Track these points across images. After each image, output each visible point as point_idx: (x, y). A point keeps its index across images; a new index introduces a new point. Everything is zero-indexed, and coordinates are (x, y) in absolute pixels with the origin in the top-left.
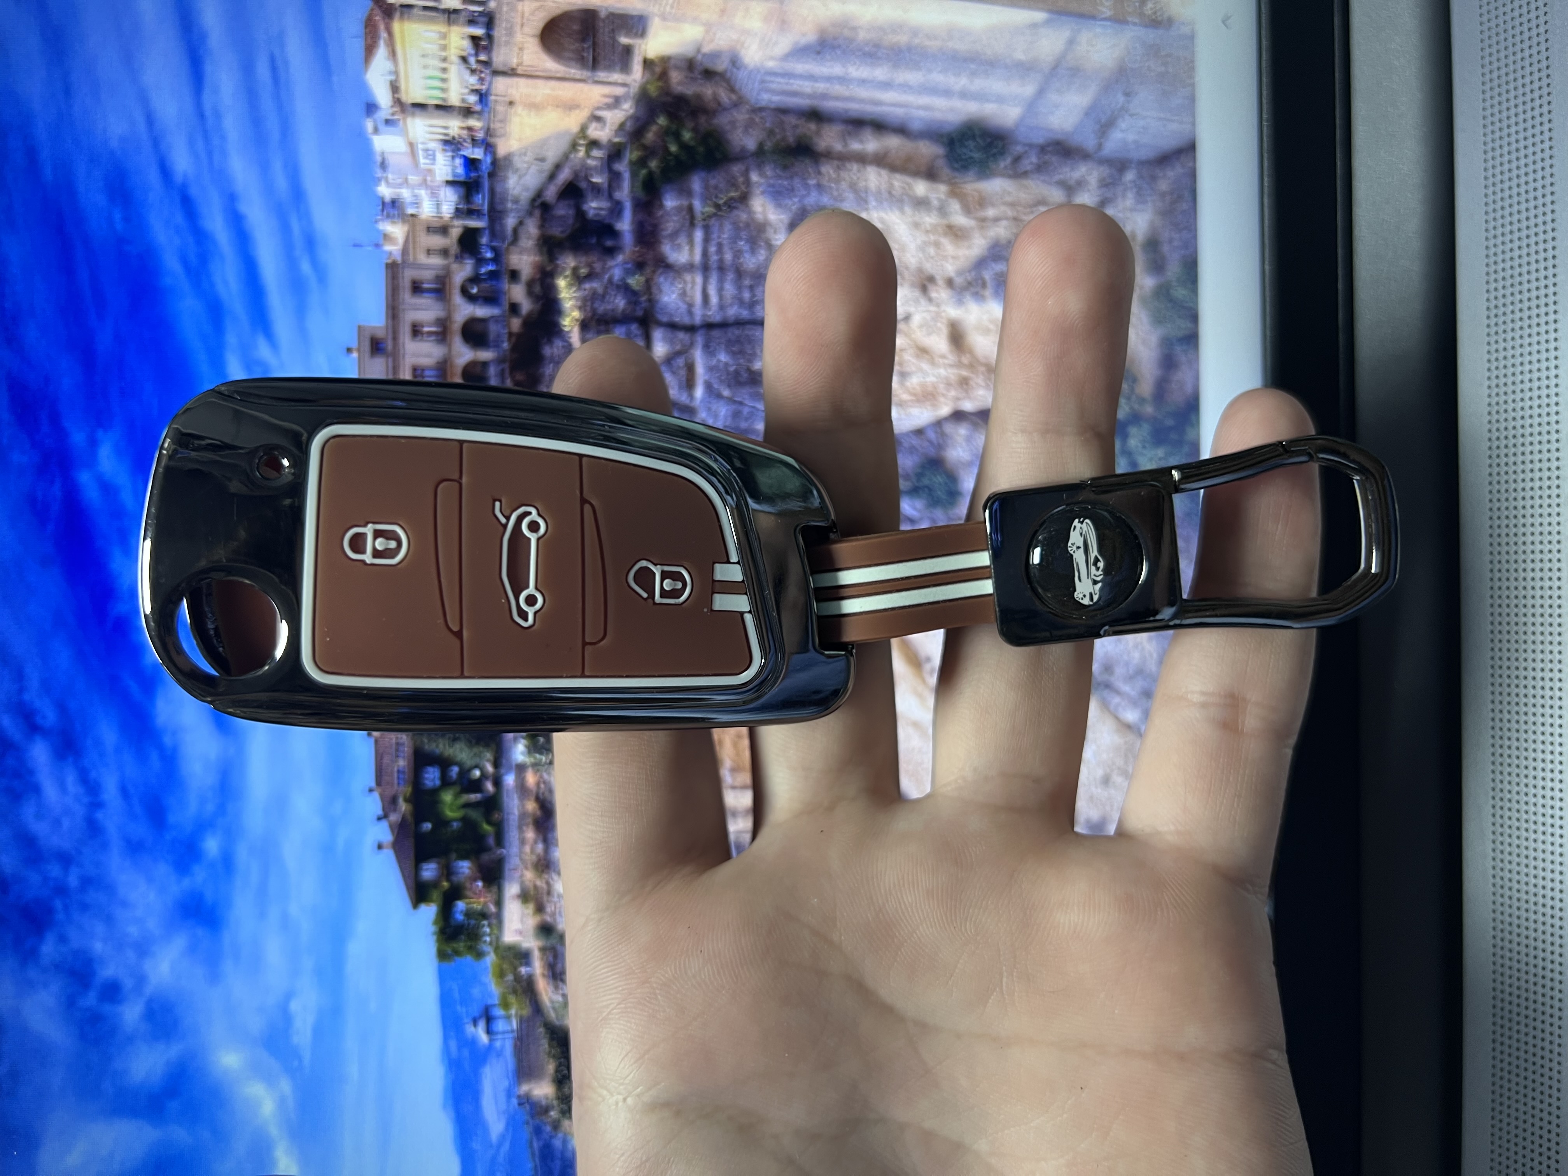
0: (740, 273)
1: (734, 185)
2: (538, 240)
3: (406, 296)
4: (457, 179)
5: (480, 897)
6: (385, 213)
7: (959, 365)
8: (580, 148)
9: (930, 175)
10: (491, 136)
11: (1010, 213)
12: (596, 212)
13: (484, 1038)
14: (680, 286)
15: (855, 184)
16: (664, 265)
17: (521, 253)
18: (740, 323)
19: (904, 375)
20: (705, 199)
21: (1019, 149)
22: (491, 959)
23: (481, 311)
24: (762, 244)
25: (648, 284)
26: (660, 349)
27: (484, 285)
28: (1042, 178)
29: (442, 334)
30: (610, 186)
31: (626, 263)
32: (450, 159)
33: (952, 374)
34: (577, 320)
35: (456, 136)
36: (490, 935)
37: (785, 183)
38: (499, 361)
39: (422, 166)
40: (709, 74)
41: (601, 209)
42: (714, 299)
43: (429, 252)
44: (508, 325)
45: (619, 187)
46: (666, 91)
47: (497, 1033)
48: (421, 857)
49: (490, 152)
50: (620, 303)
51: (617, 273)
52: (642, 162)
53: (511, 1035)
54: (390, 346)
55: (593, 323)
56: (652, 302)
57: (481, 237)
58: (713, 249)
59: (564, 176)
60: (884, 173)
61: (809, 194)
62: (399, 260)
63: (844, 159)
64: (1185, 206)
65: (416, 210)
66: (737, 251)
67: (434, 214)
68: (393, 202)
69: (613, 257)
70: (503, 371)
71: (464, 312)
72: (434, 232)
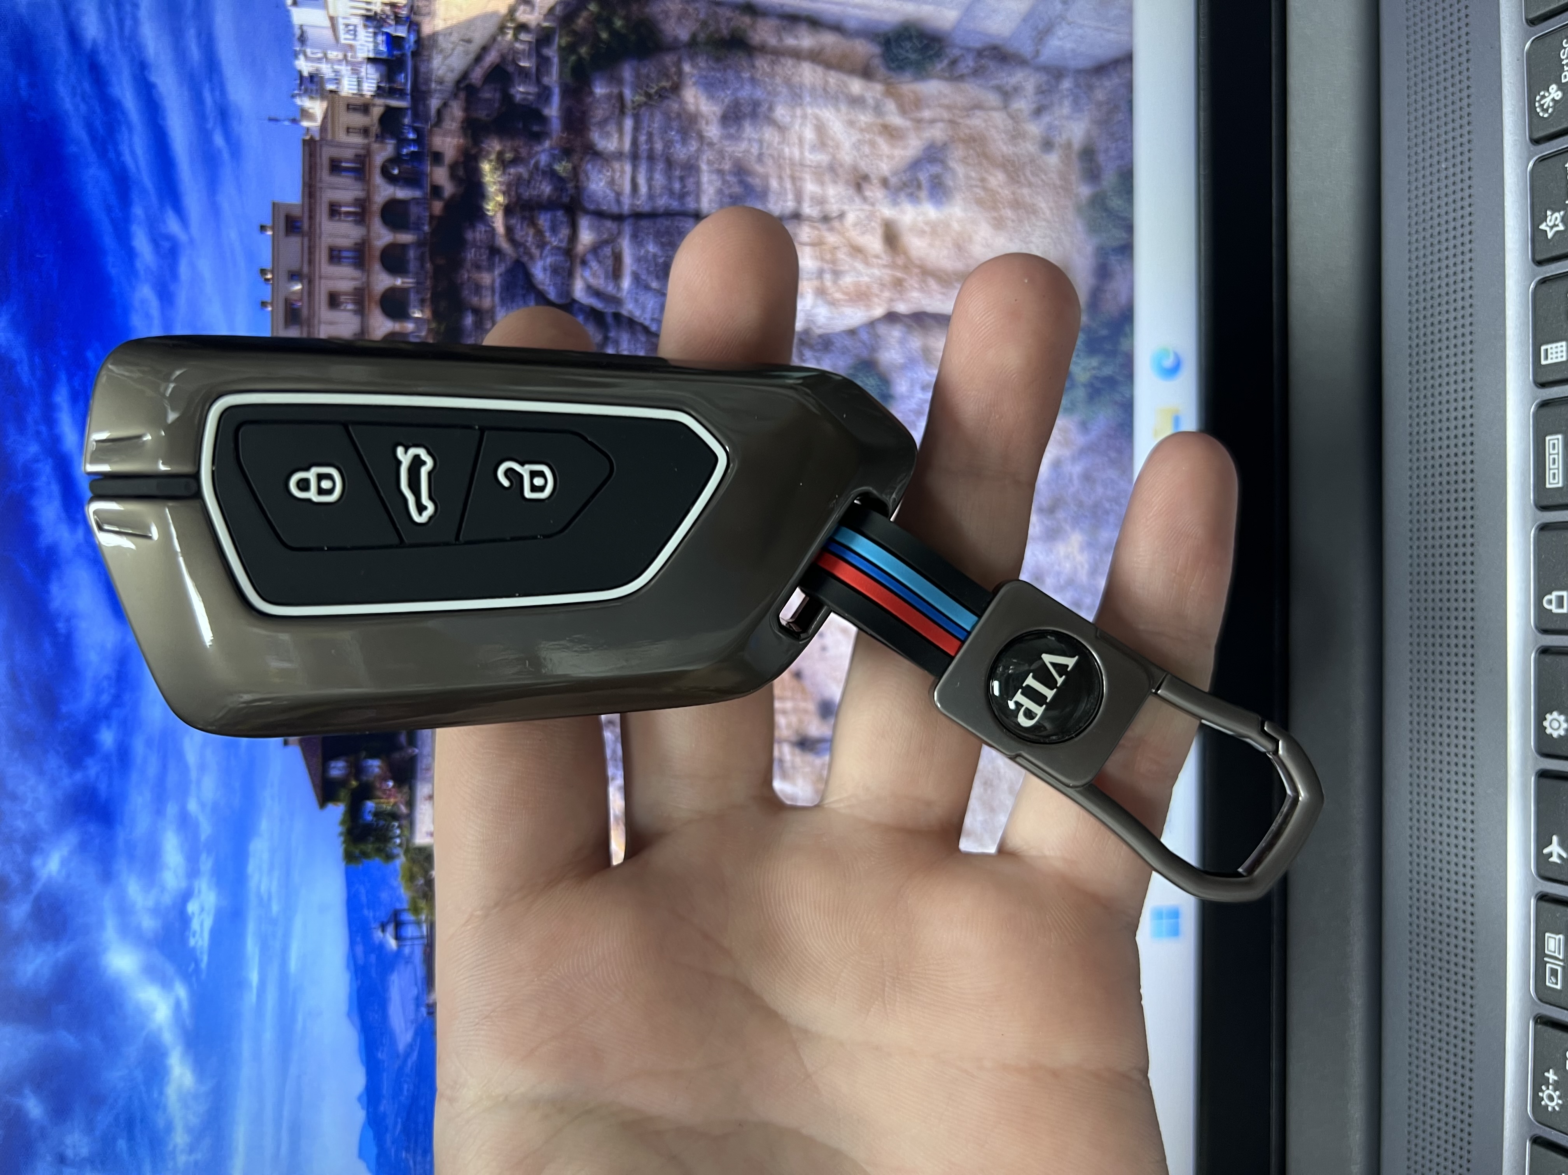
0: (670, 163)
1: (667, 76)
2: (463, 122)
3: (324, 175)
4: (378, 56)
5: (389, 796)
6: (303, 88)
7: (893, 266)
8: (508, 31)
9: (866, 73)
10: (415, 14)
11: (946, 115)
12: (523, 96)
13: (392, 943)
14: (609, 174)
15: (789, 79)
16: (593, 153)
17: (445, 135)
18: (669, 214)
19: (837, 274)
20: (636, 87)
21: (956, 52)
22: (401, 861)
23: (402, 193)
24: (694, 135)
25: (576, 171)
26: (586, 237)
27: (405, 166)
28: (978, 82)
29: (361, 214)
30: (538, 69)
31: (552, 148)
32: (371, 35)
33: (886, 274)
34: (500, 205)
35: (379, 12)
36: (399, 836)
37: (718, 75)
38: (419, 244)
39: (343, 41)
41: (528, 93)
42: (643, 189)
43: (348, 130)
44: (430, 208)
45: (548, 73)
47: (405, 939)
48: (329, 755)
49: (414, 30)
50: (546, 189)
51: (544, 159)
52: (571, 48)
53: (421, 941)
54: (306, 226)
55: (518, 208)
56: (579, 189)
57: (404, 116)
58: (643, 138)
59: (492, 58)
60: (820, 70)
61: (742, 86)
62: (317, 138)
63: (778, 53)
64: (1120, 116)
65: (336, 86)
66: (668, 141)
67: (355, 92)
68: (312, 77)
69: (540, 143)
70: (423, 254)
71: (384, 193)
72: (355, 110)
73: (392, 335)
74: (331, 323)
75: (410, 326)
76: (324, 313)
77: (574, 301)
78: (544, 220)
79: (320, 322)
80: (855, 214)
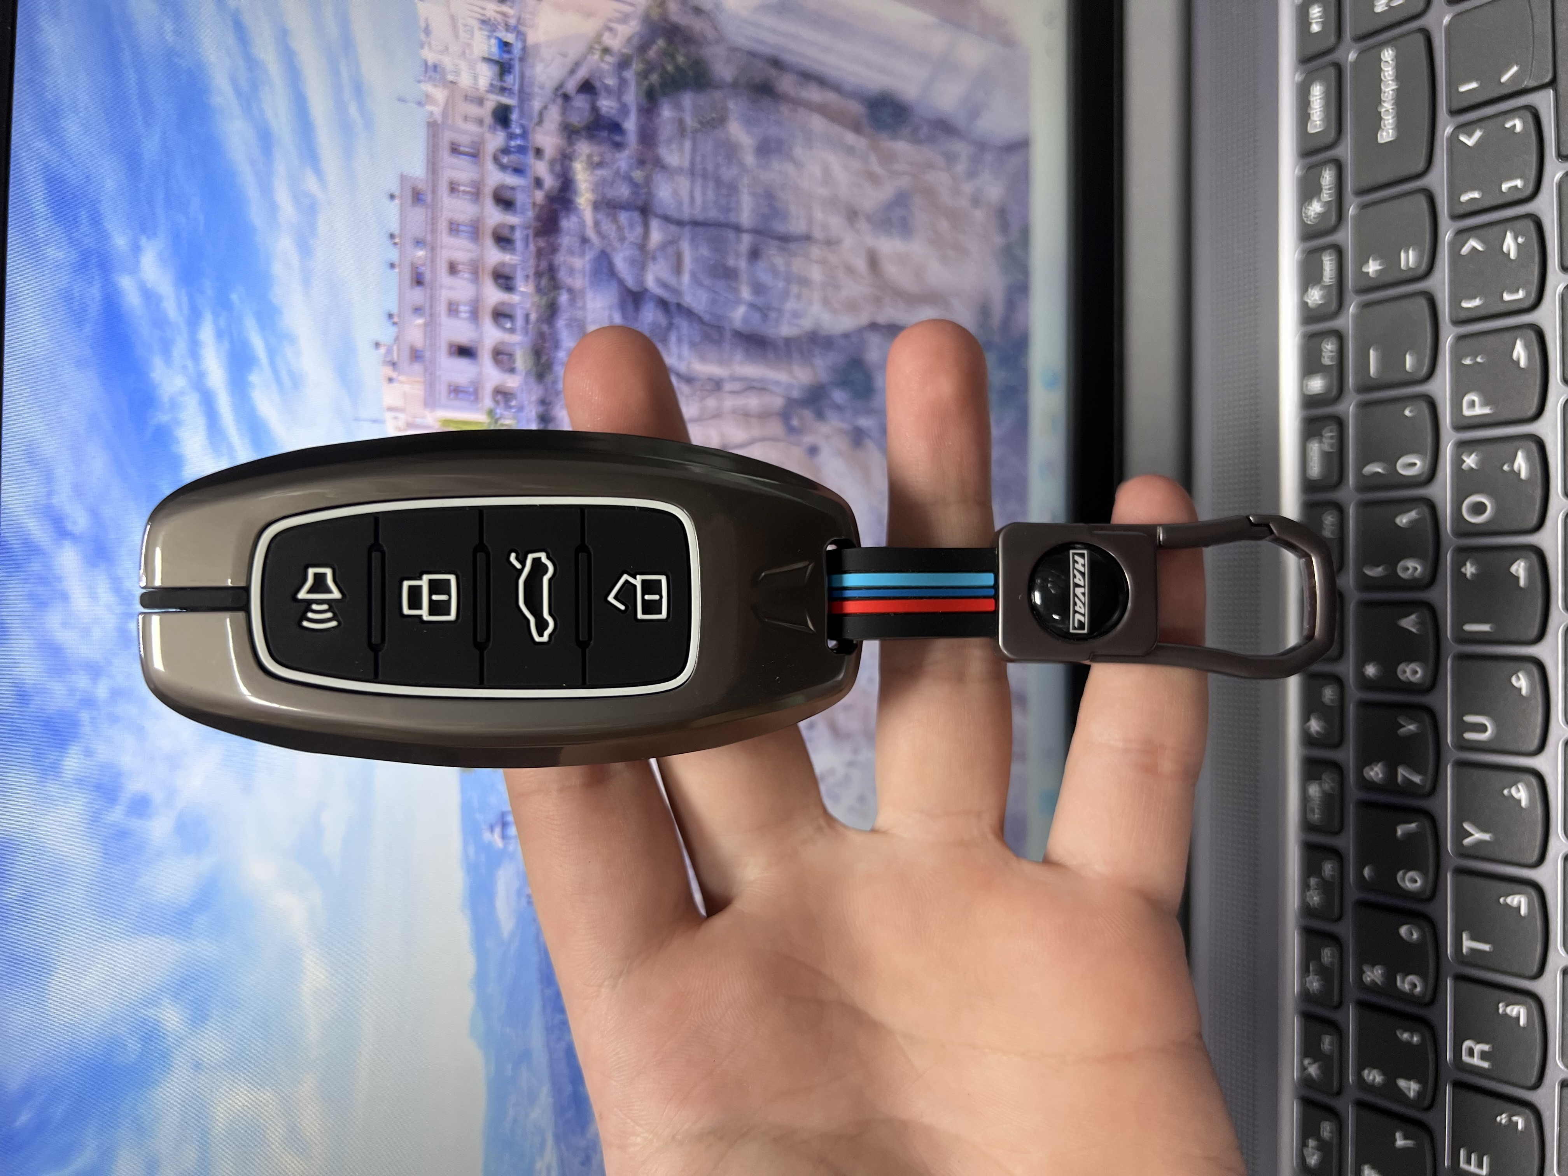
0: (719, 183)
1: (717, 109)
2: (560, 125)
3: (446, 156)
4: (492, 57)
6: (428, 75)
7: (874, 285)
8: (594, 51)
9: (857, 129)
10: (521, 25)
11: (910, 170)
12: (608, 109)
13: (499, 843)
14: (672, 185)
15: (804, 126)
16: (659, 164)
17: (545, 134)
18: (717, 225)
19: (837, 287)
20: (693, 115)
21: (917, 121)
24: (736, 161)
25: (648, 180)
26: (656, 236)
27: (513, 156)
28: (932, 147)
29: (476, 195)
30: (619, 90)
31: (630, 158)
32: (486, 37)
33: (869, 291)
34: (589, 200)
35: (492, 19)
37: (754, 114)
38: (527, 228)
39: (462, 39)
40: (698, 11)
41: (611, 108)
42: (699, 201)
43: (466, 118)
44: (533, 196)
45: (627, 92)
46: (664, 18)
49: (521, 39)
50: (623, 192)
51: (623, 165)
52: (644, 75)
54: (429, 198)
55: (603, 206)
56: (650, 194)
57: (511, 113)
58: (698, 159)
59: (582, 74)
60: (825, 121)
61: (771, 126)
62: (440, 121)
63: (797, 103)
64: (1022, 186)
65: (456, 78)
66: (718, 163)
67: (472, 85)
68: (435, 67)
69: (619, 152)
70: (527, 236)
71: (495, 177)
72: (471, 101)
73: (503, 304)
74: (451, 288)
75: (515, 298)
76: (444, 277)
77: (646, 290)
78: (623, 217)
79: (441, 286)
80: (849, 240)
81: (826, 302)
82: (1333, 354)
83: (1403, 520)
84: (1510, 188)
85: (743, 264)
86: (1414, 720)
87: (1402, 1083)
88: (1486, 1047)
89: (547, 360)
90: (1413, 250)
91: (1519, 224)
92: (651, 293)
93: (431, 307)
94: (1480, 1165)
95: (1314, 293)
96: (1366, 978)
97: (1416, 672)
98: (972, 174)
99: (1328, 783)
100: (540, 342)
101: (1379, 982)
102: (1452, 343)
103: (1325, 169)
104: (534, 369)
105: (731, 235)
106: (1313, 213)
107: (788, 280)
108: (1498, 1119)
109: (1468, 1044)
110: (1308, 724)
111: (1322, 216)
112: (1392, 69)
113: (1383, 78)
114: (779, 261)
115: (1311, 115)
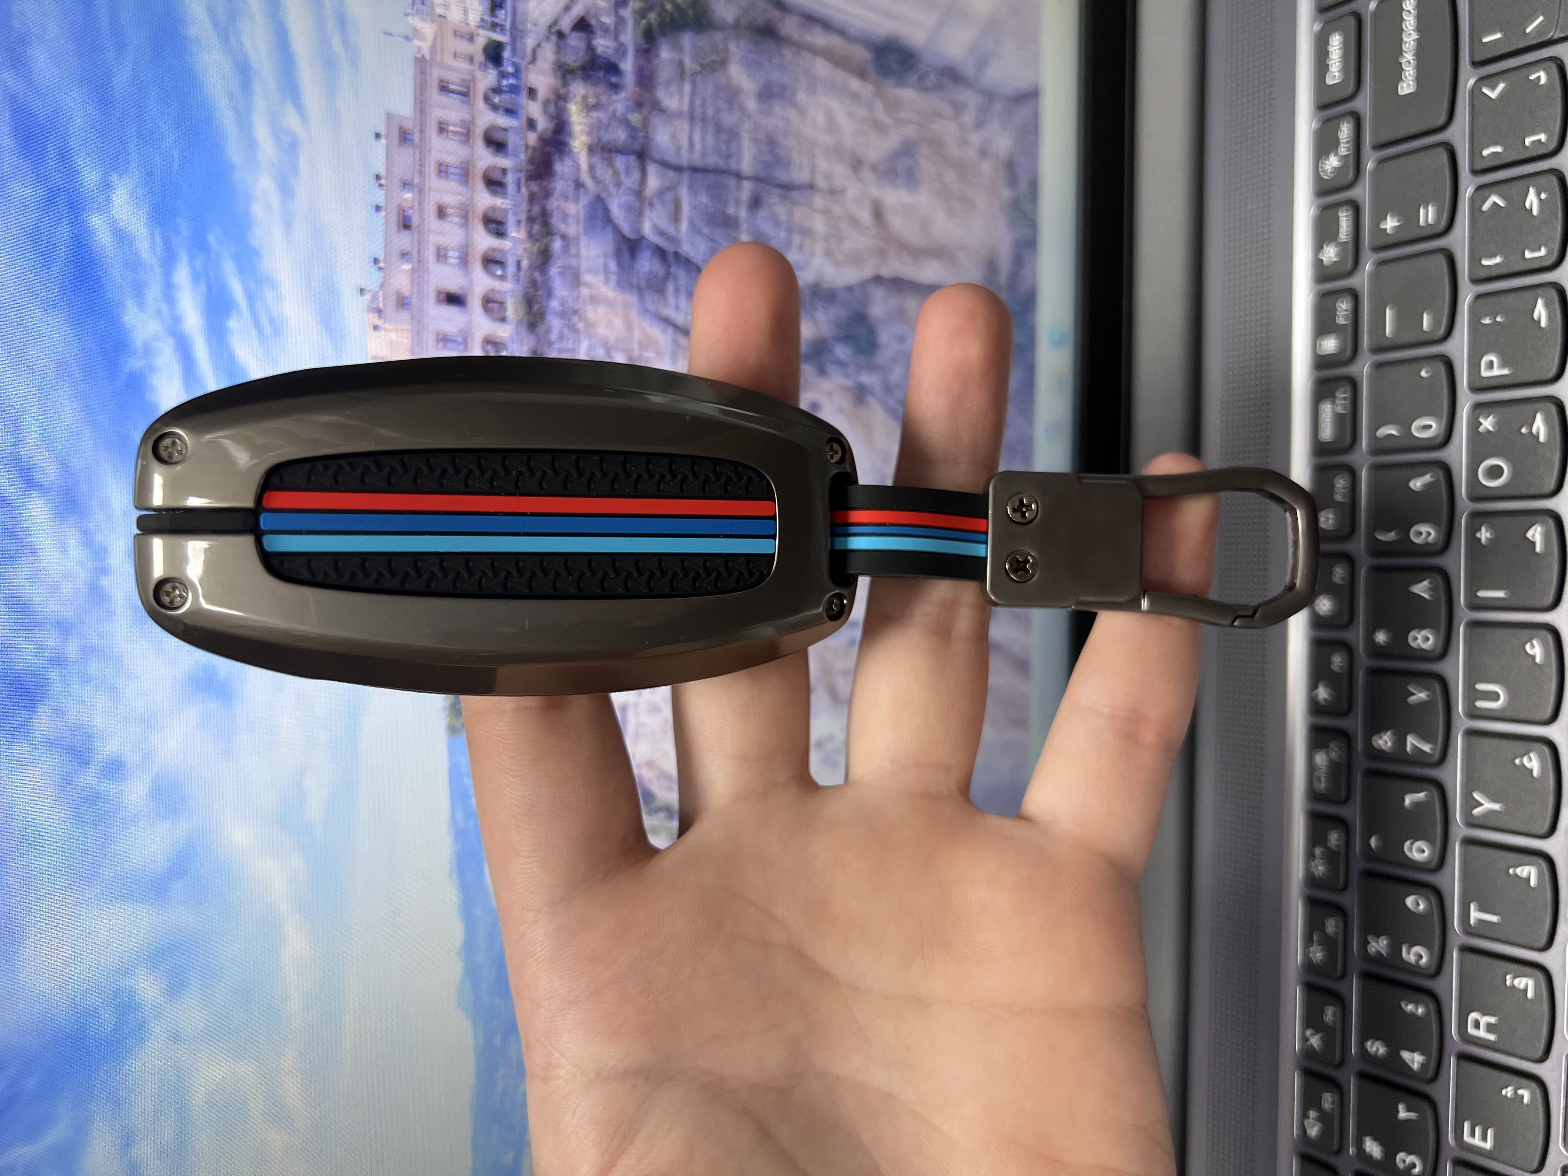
0: (719, 128)
1: (718, 52)
2: (554, 64)
3: (434, 93)
6: (415, 8)
7: (878, 237)
9: (862, 75)
11: (916, 118)
12: (604, 49)
14: (670, 129)
15: (808, 70)
16: (657, 107)
17: (538, 73)
18: (717, 171)
19: (840, 239)
20: (693, 57)
21: (924, 68)
24: (737, 106)
25: (645, 122)
26: (653, 182)
27: (504, 96)
28: (939, 95)
29: (467, 136)
30: (616, 28)
31: (627, 100)
33: (873, 243)
34: (585, 144)
37: (756, 57)
38: (517, 170)
41: (608, 47)
42: (698, 146)
43: (455, 55)
44: (525, 138)
45: (624, 31)
50: (620, 135)
51: (620, 108)
52: (642, 14)
54: (417, 138)
55: (598, 149)
56: (647, 138)
57: (503, 50)
58: (698, 102)
59: (577, 11)
60: (829, 66)
61: (773, 70)
62: (428, 57)
63: (800, 47)
64: (1031, 139)
65: (445, 11)
66: (718, 108)
67: (462, 20)
69: (617, 93)
70: (519, 180)
71: (486, 118)
72: (461, 37)
73: (494, 250)
74: (440, 233)
75: (506, 244)
77: (643, 238)
78: (620, 162)
79: (429, 231)
80: (853, 191)
81: (828, 253)
82: (1348, 313)
83: (1417, 484)
84: (1533, 142)
85: (743, 213)
86: (1425, 688)
87: (1406, 1055)
88: (1492, 1020)
89: (541, 308)
90: (1433, 206)
91: (1543, 179)
92: (649, 241)
93: (419, 252)
94: (1484, 1138)
95: (1329, 250)
96: (1371, 949)
97: (1428, 639)
98: (980, 125)
99: (1335, 752)
100: (531, 290)
101: (1384, 953)
102: (1471, 302)
103: (1343, 124)
104: (526, 318)
105: (732, 182)
106: (1330, 167)
107: (790, 230)
108: (1504, 1092)
109: (1474, 1016)
110: (1317, 691)
111: (1337, 170)
112: (1414, 19)
113: (1404, 27)
114: (781, 210)
115: (1330, 66)
